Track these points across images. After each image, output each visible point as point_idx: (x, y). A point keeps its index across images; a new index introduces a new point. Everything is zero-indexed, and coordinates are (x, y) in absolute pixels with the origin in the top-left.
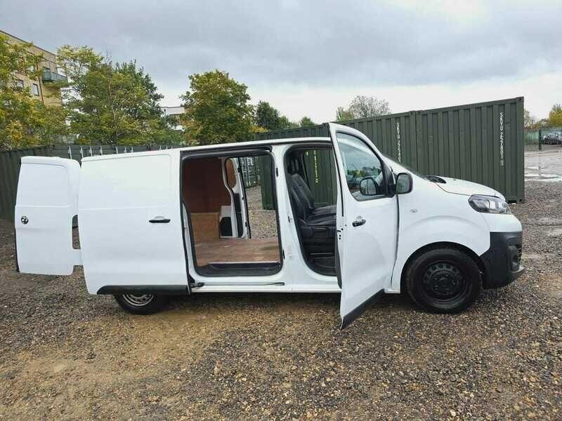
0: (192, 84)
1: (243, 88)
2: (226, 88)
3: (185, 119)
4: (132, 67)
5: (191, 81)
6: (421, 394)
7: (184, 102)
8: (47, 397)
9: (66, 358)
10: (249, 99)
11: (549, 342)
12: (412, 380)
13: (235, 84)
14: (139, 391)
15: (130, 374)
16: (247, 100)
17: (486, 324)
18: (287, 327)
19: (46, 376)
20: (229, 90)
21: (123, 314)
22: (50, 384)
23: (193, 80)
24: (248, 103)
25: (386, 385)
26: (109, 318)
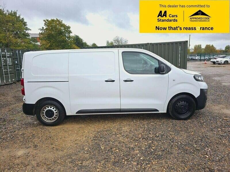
0: (45, 24)
1: (69, 27)
2: (61, 27)
3: (41, 40)
4: (15, 13)
5: (45, 22)
6: (191, 150)
7: (41, 32)
8: (21, 167)
9: (22, 148)
10: (72, 33)
11: (223, 128)
12: (185, 145)
13: (65, 26)
14: (70, 160)
15: (60, 153)
16: (71, 33)
17: (199, 123)
18: (123, 128)
19: (15, 157)
20: (62, 28)
21: (41, 127)
22: (20, 161)
23: (46, 22)
24: (71, 35)
25: (176, 148)
26: (35, 128)
